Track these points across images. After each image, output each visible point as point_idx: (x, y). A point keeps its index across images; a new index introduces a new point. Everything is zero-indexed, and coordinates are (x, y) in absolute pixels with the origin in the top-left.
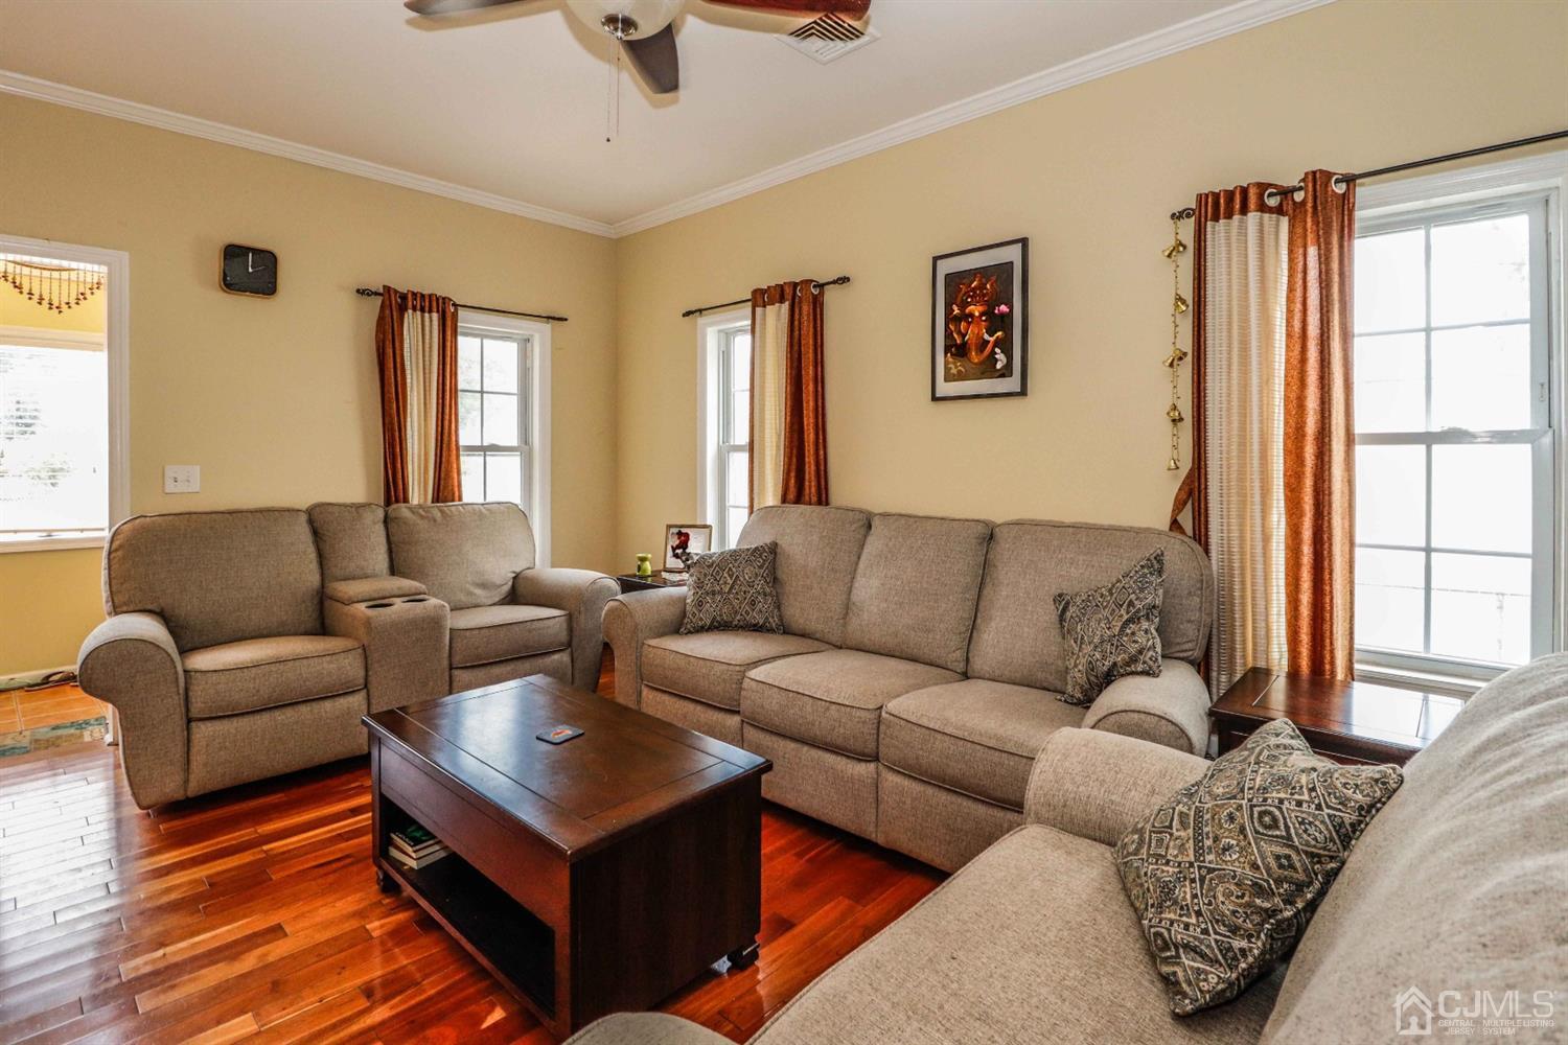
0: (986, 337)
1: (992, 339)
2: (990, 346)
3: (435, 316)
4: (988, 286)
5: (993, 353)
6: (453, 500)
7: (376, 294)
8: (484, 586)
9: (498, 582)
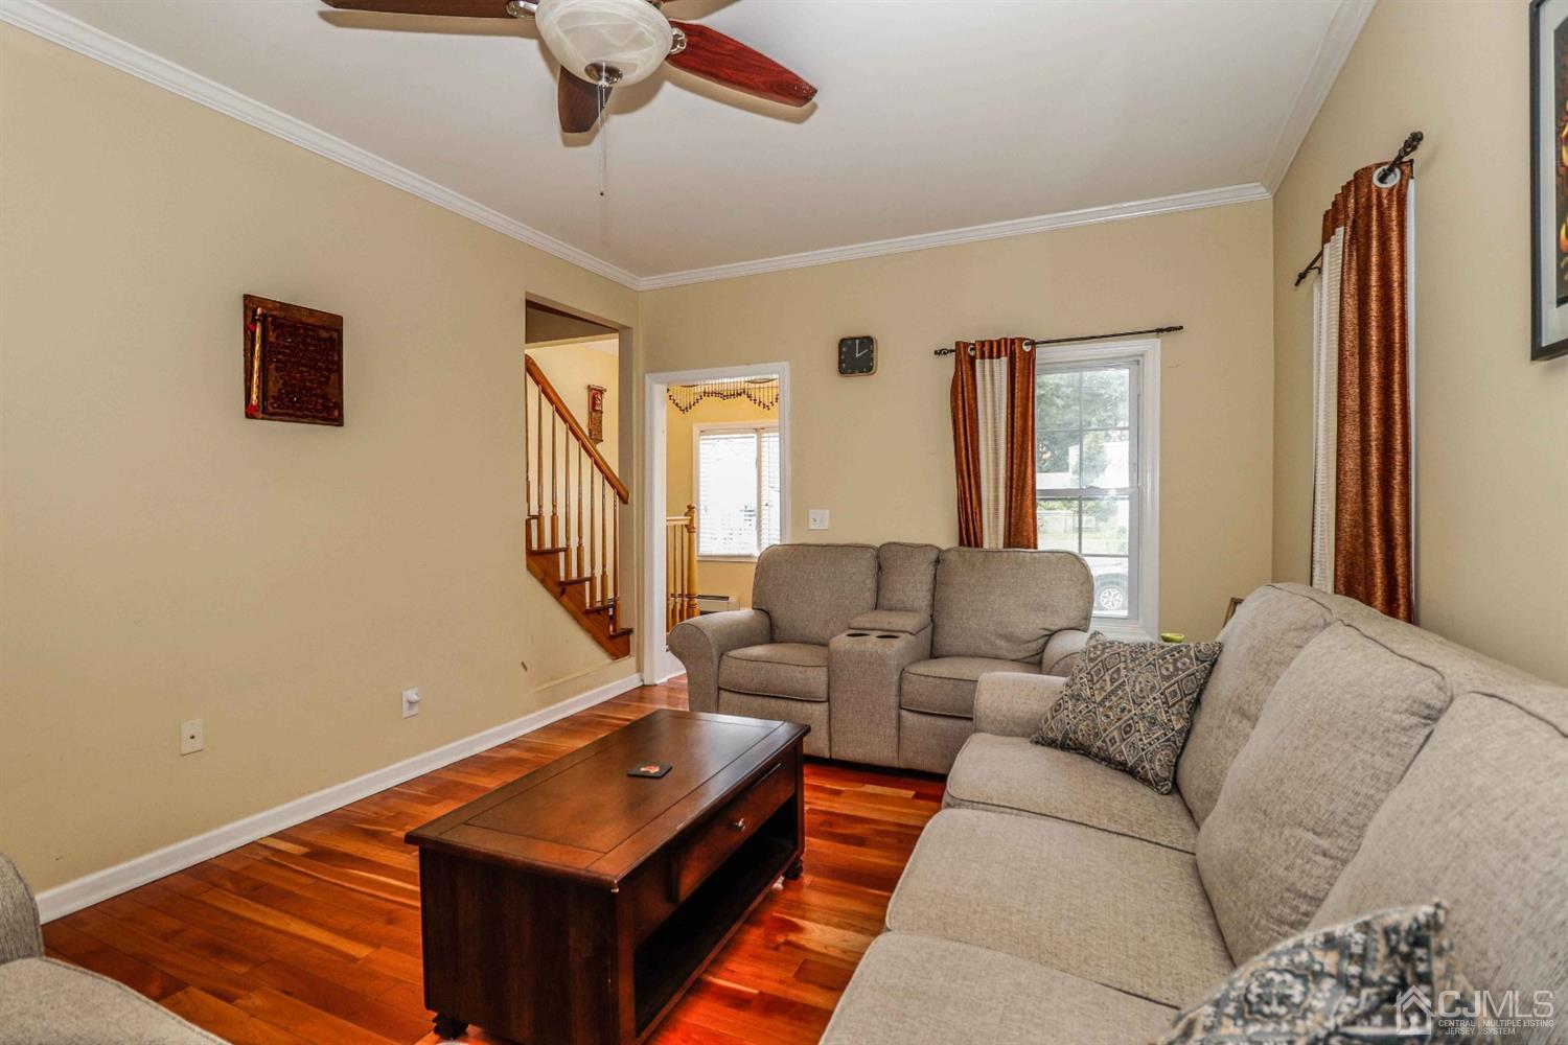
3: (1004, 359)
6: (1029, 547)
7: (952, 351)
8: (1009, 638)
9: (1024, 637)
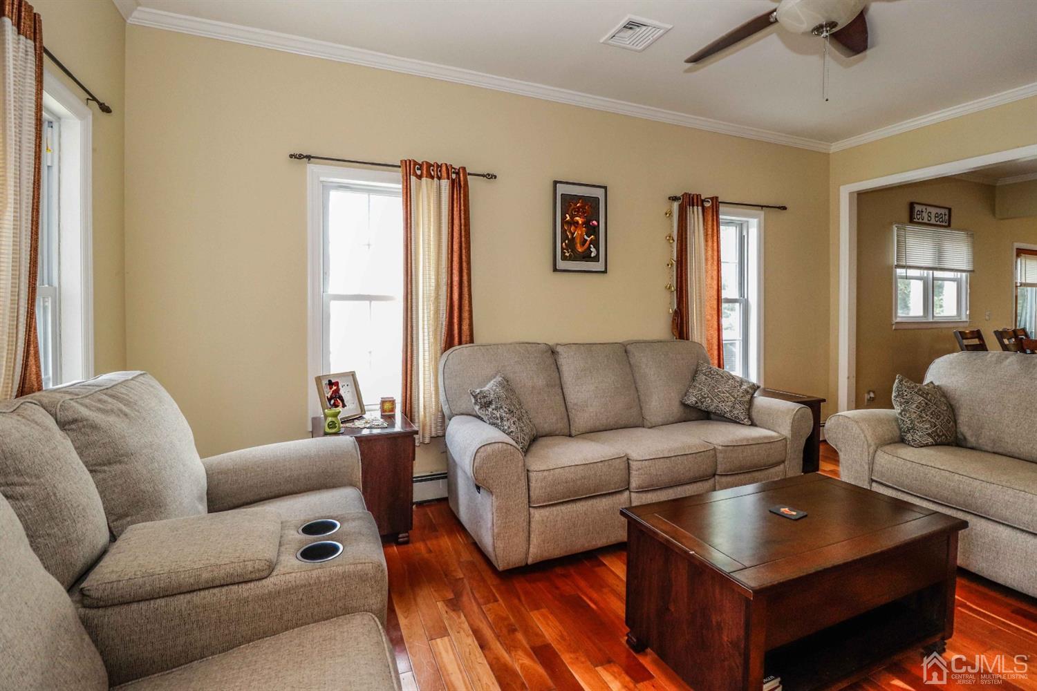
0: (586, 237)
1: (589, 239)
2: (588, 243)
4: (586, 208)
5: (589, 247)
